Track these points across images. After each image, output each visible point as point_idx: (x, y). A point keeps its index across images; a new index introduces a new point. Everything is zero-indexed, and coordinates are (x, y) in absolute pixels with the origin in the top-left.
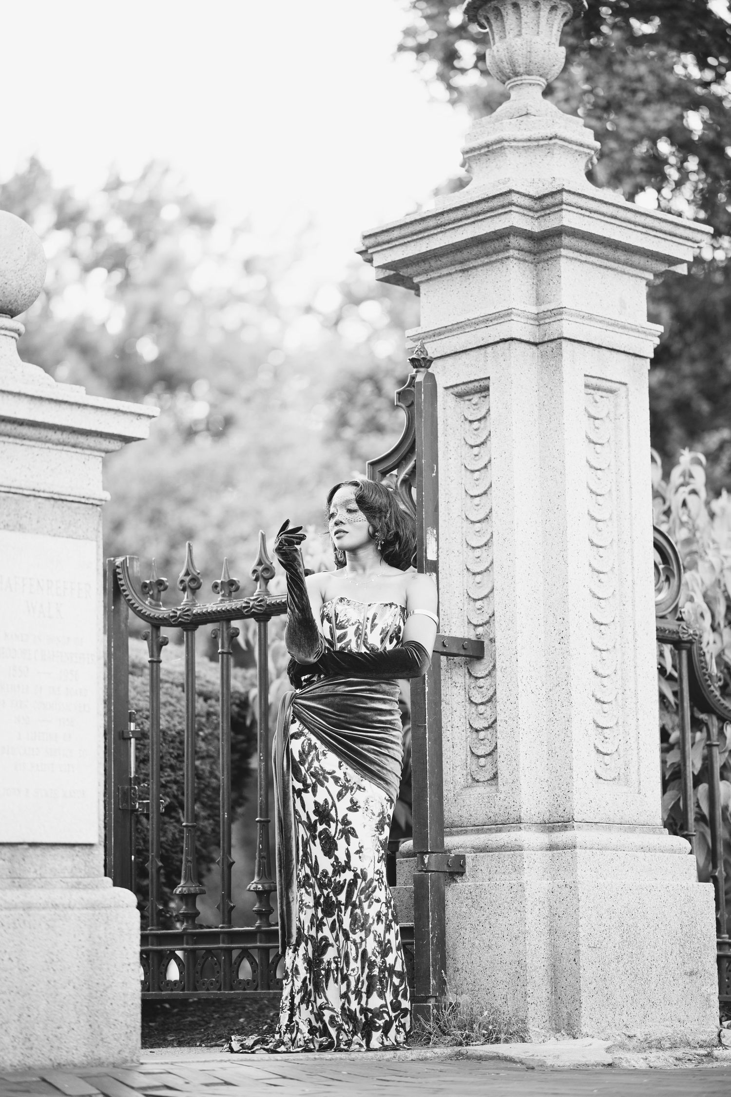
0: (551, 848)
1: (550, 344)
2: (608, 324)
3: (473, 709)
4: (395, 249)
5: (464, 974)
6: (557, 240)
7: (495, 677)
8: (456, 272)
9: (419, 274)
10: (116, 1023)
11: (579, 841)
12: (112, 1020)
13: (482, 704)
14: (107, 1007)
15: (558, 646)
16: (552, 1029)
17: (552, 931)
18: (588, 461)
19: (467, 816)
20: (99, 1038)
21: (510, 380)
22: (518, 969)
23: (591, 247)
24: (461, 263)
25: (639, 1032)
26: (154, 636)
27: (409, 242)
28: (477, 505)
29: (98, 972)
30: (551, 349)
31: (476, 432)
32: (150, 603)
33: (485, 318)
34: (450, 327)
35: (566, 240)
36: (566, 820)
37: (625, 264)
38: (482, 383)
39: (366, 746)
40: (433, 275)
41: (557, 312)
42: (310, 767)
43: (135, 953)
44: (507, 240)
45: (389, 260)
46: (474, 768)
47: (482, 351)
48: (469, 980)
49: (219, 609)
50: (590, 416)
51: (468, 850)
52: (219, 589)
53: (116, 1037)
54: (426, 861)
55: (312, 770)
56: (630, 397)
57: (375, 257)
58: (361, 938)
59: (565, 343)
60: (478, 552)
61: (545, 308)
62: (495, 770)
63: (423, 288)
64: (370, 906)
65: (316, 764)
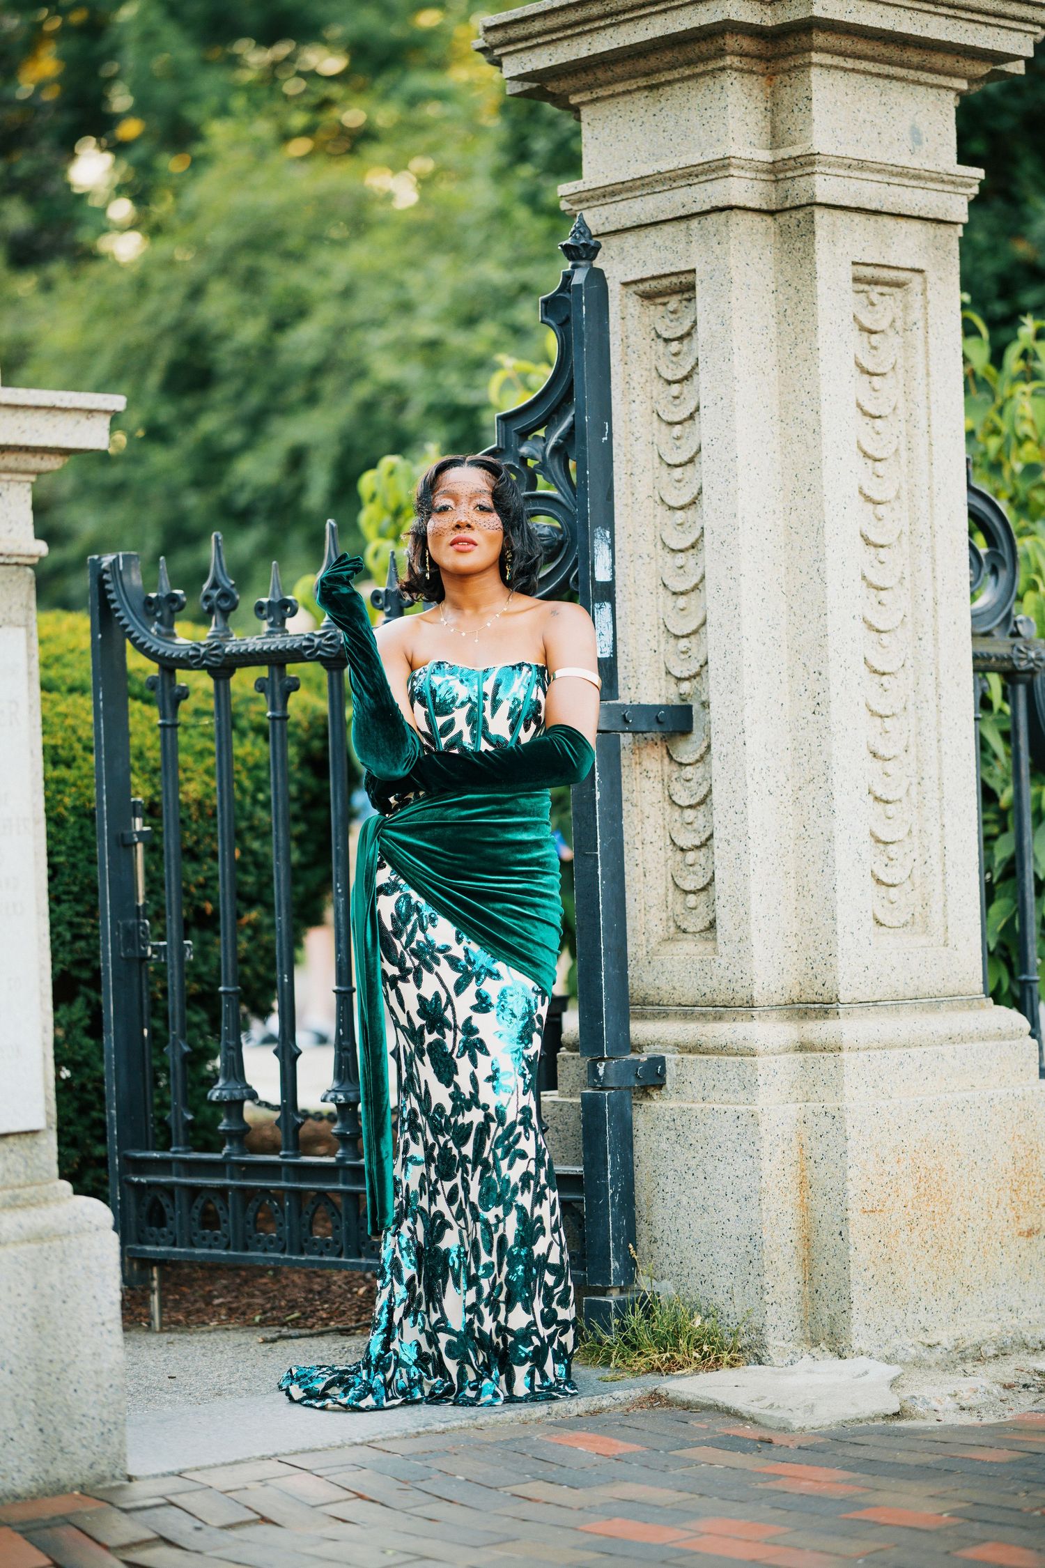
0: (802, 1047)
1: (794, 213)
2: (892, 174)
3: (677, 813)
4: (537, 51)
5: (664, 1248)
6: (804, 39)
7: (710, 764)
8: (639, 89)
9: (578, 91)
10: (84, 1420)
11: (847, 1040)
12: (76, 1417)
13: (690, 807)
14: (68, 1397)
15: (811, 717)
16: (806, 1340)
17: (805, 1185)
18: (859, 405)
19: (668, 988)
20: (56, 1448)
21: (728, 277)
22: (750, 1248)
23: (862, 46)
24: (646, 74)
25: (945, 1337)
26: (166, 684)
27: (559, 39)
28: (679, 481)
29: (51, 1342)
30: (794, 222)
31: (674, 359)
32: (158, 631)
33: (687, 171)
34: (630, 184)
35: (819, 39)
36: (826, 1000)
37: (920, 68)
38: (683, 279)
39: (499, 906)
40: (601, 92)
41: (807, 162)
42: (410, 941)
43: (112, 1303)
44: (721, 41)
45: (528, 69)
46: (679, 909)
47: (683, 225)
48: (672, 1257)
49: (265, 648)
50: (863, 329)
51: (670, 1047)
52: (265, 612)
53: (85, 1442)
54: (601, 1072)
55: (414, 945)
56: (929, 293)
57: (505, 61)
58: (497, 1216)
59: (819, 213)
60: (680, 559)
61: (783, 153)
62: (711, 917)
63: (586, 112)
64: (510, 1166)
65: (419, 936)
